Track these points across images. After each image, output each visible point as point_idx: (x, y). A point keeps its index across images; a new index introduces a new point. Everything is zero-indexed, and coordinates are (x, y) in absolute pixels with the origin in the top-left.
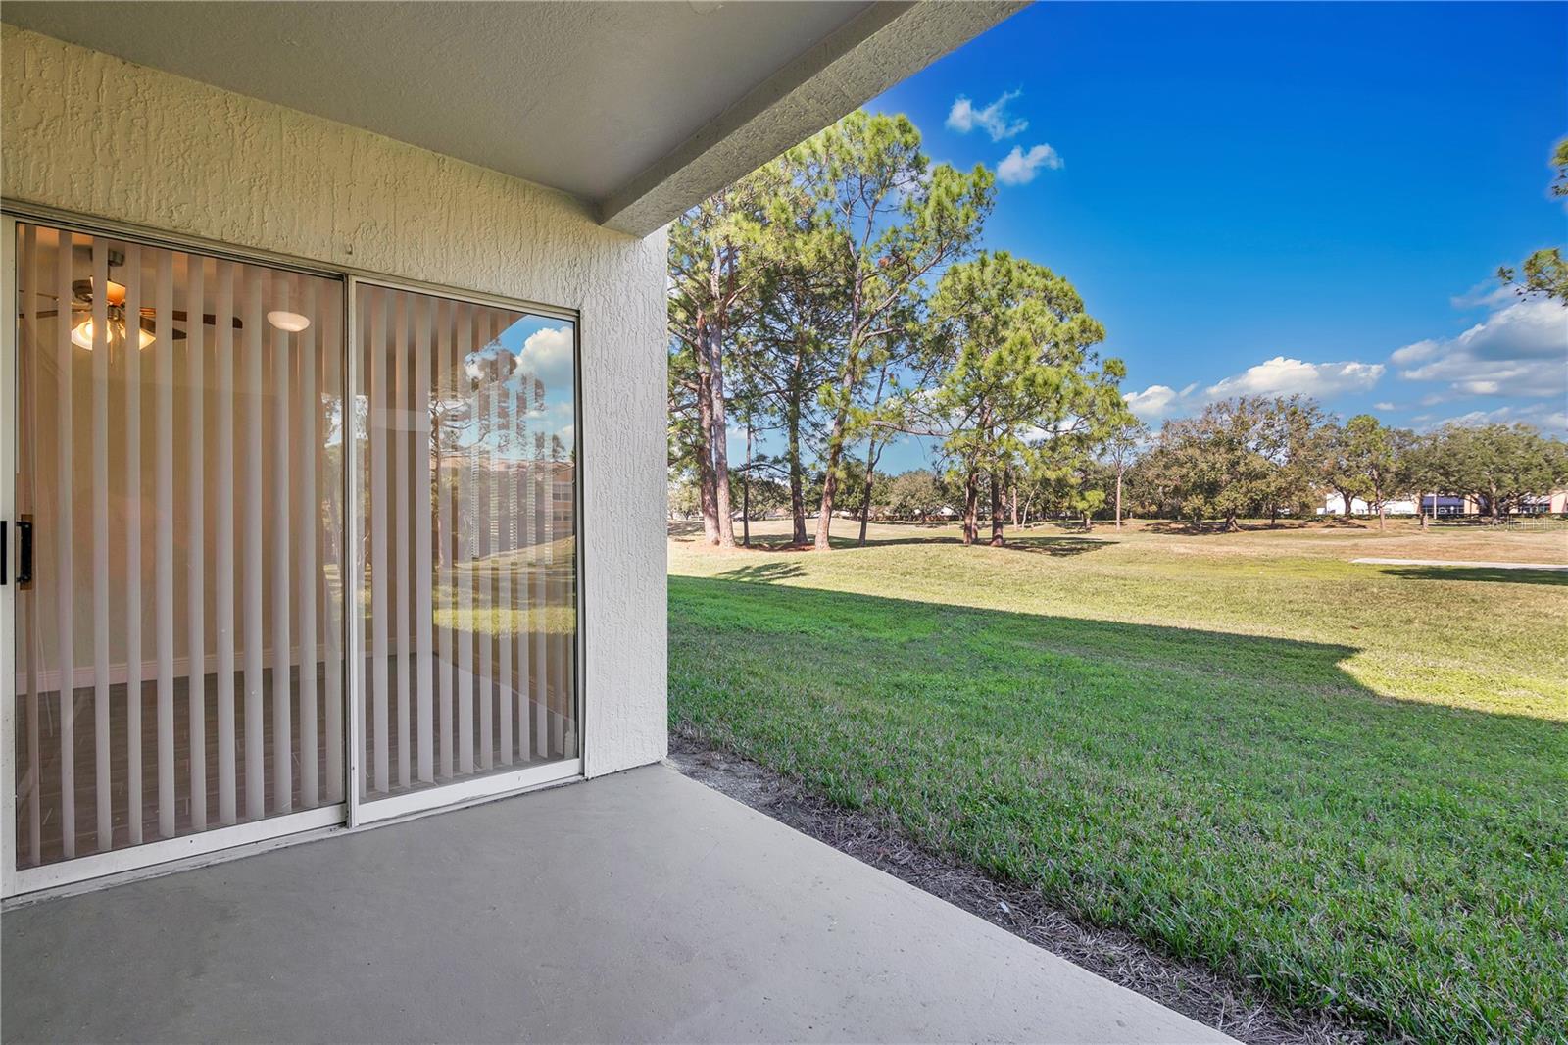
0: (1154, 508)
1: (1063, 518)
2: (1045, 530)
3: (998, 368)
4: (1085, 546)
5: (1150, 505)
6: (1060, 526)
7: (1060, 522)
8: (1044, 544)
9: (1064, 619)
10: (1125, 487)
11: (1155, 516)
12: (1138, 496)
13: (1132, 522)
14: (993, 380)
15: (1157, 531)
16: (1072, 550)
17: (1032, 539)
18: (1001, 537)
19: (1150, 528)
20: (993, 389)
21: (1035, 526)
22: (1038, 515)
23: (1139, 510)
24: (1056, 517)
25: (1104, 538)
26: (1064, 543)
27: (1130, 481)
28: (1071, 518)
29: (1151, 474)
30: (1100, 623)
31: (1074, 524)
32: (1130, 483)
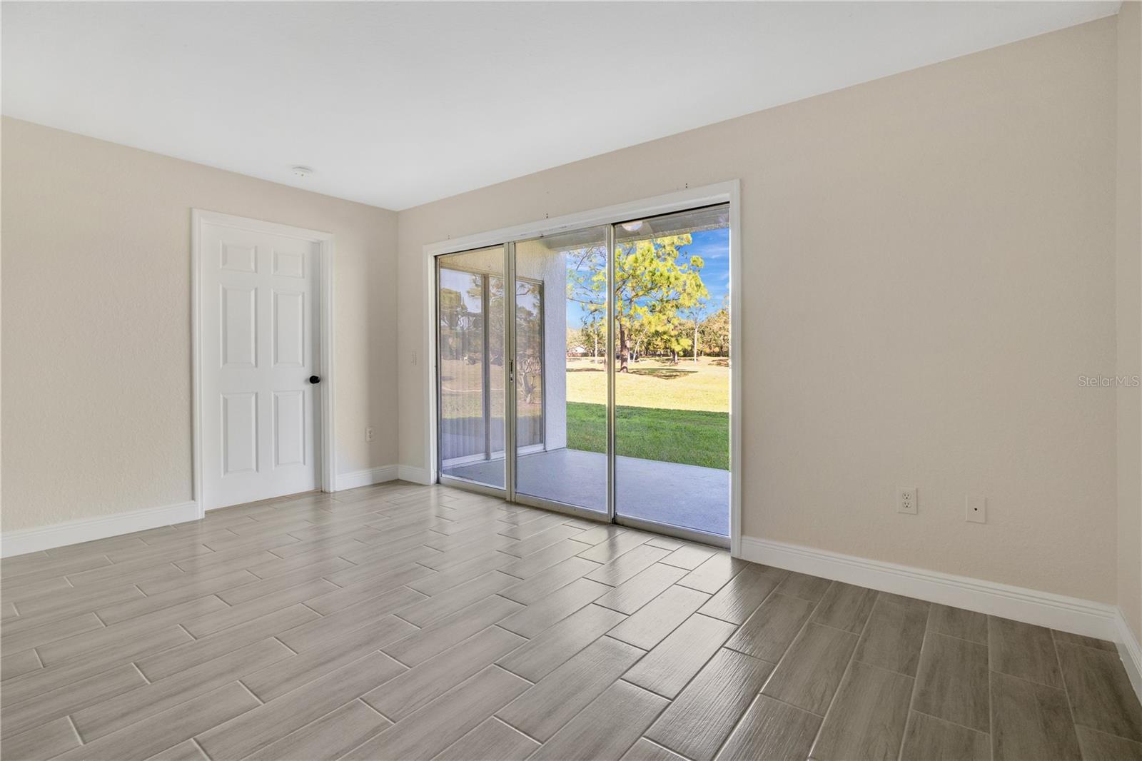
0: (717, 350)
1: (659, 356)
2: (649, 363)
3: (635, 264)
4: (678, 374)
5: (715, 347)
6: (658, 361)
7: (657, 358)
8: (652, 372)
9: (679, 411)
10: (699, 334)
11: (718, 355)
12: (708, 342)
13: (703, 358)
14: (631, 271)
15: (719, 364)
16: (671, 376)
17: (643, 369)
18: (626, 368)
19: (715, 363)
20: (631, 277)
21: (642, 361)
22: (642, 353)
23: (708, 351)
24: (654, 354)
25: (688, 369)
26: (664, 371)
27: (703, 331)
28: (664, 355)
29: (716, 327)
30: (698, 412)
31: (667, 360)
32: (703, 332)
